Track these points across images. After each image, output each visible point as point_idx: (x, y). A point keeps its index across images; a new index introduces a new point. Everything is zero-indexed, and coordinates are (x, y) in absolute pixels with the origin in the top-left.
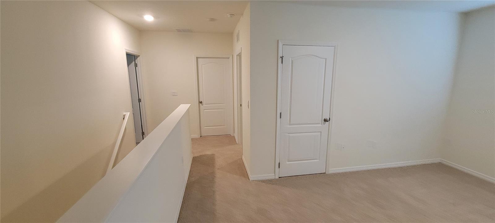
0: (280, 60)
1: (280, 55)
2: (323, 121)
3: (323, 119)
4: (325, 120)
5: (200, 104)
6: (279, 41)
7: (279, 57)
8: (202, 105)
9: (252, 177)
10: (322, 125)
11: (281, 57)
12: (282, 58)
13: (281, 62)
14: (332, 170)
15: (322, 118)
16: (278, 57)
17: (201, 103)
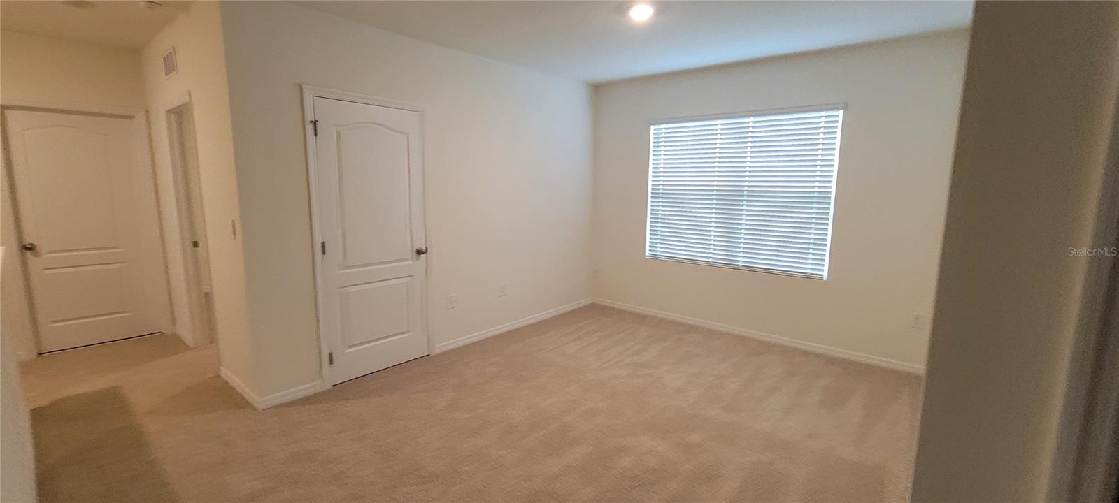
0: (310, 127)
1: (309, 117)
2: (415, 254)
3: (415, 250)
4: (419, 252)
5: (28, 253)
6: (304, 86)
7: (307, 122)
8: (38, 255)
9: (261, 400)
10: (412, 260)
11: (312, 122)
12: (314, 123)
13: (313, 133)
14: (440, 347)
15: (412, 247)
16: (304, 121)
17: (30, 248)
